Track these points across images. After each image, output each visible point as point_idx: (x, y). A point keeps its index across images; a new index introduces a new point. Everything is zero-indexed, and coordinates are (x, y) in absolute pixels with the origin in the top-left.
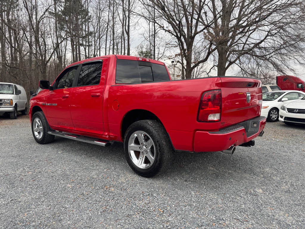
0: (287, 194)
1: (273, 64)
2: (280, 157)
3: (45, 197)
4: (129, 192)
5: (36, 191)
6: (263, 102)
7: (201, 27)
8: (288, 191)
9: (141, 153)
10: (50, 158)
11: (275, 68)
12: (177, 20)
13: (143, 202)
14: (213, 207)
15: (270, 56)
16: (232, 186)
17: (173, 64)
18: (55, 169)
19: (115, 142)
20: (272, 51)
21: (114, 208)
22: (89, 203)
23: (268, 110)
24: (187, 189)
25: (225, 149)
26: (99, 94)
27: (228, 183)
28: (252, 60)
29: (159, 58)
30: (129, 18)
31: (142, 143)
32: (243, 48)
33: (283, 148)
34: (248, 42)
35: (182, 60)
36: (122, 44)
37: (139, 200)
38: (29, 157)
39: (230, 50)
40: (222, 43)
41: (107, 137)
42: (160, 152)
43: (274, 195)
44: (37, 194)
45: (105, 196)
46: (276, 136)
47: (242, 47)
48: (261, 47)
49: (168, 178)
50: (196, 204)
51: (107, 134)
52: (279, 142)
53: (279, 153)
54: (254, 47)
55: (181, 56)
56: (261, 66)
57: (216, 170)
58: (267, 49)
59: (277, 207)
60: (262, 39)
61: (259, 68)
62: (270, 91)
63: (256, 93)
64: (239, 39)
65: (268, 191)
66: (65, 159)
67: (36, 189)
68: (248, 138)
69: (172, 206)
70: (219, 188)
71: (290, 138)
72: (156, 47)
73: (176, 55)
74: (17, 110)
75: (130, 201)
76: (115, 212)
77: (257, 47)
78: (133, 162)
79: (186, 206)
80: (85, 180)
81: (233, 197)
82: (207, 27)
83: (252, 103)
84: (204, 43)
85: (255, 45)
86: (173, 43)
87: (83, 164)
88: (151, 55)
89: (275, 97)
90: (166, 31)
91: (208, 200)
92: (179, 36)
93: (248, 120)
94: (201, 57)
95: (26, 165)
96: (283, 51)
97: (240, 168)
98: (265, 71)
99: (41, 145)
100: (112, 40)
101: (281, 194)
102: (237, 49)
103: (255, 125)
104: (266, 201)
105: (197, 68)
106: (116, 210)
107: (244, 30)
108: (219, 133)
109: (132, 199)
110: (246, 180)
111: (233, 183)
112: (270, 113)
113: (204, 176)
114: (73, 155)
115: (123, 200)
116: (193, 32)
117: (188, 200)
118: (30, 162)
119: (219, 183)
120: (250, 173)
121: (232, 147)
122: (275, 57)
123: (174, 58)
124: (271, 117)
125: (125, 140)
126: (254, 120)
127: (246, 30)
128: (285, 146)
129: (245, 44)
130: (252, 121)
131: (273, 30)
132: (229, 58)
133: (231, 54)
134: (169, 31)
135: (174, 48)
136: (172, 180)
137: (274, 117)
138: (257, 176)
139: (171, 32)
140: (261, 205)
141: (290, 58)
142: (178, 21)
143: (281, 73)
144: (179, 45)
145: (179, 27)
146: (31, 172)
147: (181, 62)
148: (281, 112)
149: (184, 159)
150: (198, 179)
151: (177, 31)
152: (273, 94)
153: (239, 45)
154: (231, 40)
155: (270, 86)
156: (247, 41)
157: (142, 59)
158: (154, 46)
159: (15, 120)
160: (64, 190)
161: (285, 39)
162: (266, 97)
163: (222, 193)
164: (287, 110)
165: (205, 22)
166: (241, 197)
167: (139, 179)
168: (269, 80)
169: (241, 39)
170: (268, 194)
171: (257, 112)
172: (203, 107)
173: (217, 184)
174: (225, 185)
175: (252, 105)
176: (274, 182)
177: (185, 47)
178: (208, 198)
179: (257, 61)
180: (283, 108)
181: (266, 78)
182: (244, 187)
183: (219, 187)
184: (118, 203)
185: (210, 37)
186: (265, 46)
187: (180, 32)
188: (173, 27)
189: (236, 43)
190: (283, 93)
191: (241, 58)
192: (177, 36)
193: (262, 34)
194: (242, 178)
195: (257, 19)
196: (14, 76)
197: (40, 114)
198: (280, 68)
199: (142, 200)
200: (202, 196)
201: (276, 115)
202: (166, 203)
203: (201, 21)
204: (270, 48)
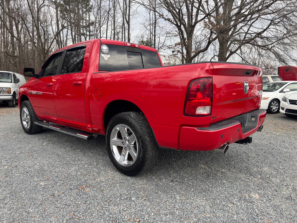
0: (288, 201)
1: (275, 54)
2: (280, 154)
3: (11, 197)
4: (105, 194)
5: (4, 190)
6: (263, 93)
7: (201, 16)
8: (289, 198)
9: (124, 148)
10: (32, 150)
11: (277, 58)
12: (176, 8)
13: (118, 207)
14: (199, 217)
15: (273, 46)
16: (224, 188)
17: (174, 54)
18: (34, 163)
19: (99, 136)
20: (275, 41)
21: (84, 214)
22: (56, 208)
23: (268, 101)
24: (172, 192)
25: (216, 148)
26: (81, 82)
27: (220, 185)
28: (254, 50)
29: (159, 48)
30: (129, 6)
31: (125, 138)
32: (245, 38)
33: (283, 143)
34: (249, 32)
35: (182, 50)
36: (122, 34)
37: (115, 205)
38: (12, 149)
39: (231, 40)
40: (223, 32)
41: (90, 129)
42: (143, 148)
43: (273, 202)
44: (4, 193)
45: (77, 198)
46: (277, 129)
47: (244, 36)
48: (263, 36)
49: (153, 177)
50: (179, 213)
51: (89, 126)
52: (279, 136)
53: (279, 150)
54: (255, 37)
55: (181, 45)
56: (262, 56)
57: (207, 168)
58: (269, 39)
59: (276, 220)
60: (265, 28)
61: (260, 58)
62: (271, 81)
63: (256, 83)
64: (241, 28)
65: (265, 197)
66: (48, 152)
67: (5, 187)
68: (244, 135)
69: (150, 214)
70: (209, 192)
71: (291, 132)
72: (157, 36)
73: (176, 45)
74: (15, 99)
75: (104, 206)
76: (83, 220)
77: (259, 37)
78: (115, 158)
79: (168, 215)
80: (62, 177)
81: (224, 203)
82: (208, 15)
83: (251, 94)
84: (203, 31)
85: (257, 34)
86: (173, 32)
87: (64, 158)
88: (152, 44)
89: (276, 88)
90: (165, 19)
91: (195, 207)
92: (179, 24)
93: (245, 113)
94: (202, 47)
95: (5, 158)
96: (286, 41)
97: (234, 167)
98: (267, 61)
99: (28, 135)
100: (113, 29)
101: (281, 202)
102: (239, 38)
103: (253, 119)
104: (263, 210)
105: (198, 58)
106: (84, 218)
107: (246, 18)
108: (208, 129)
109: (107, 204)
110: (241, 181)
111: (225, 185)
112: (270, 104)
113: (194, 175)
114: (58, 146)
115: (96, 204)
116: (194, 21)
117: (171, 206)
118: (10, 154)
119: (210, 185)
120: (246, 173)
121: (224, 146)
122: (277, 47)
123: (174, 47)
124: (272, 108)
125: (107, 134)
126: (252, 114)
127: (248, 18)
128: (286, 141)
129: (247, 33)
130: (250, 114)
131: (276, 19)
132: (230, 48)
133: (232, 44)
134: (169, 20)
135: (174, 37)
136: (156, 180)
137: (275, 109)
138: (254, 176)
139: (171, 20)
140: (257, 215)
141: (293, 48)
142: (178, 9)
143: (283, 63)
144: (179, 34)
145: (179, 16)
146: (7, 166)
147: (181, 52)
148: (283, 104)
149: (174, 154)
150: (186, 179)
151: (177, 20)
152: (274, 85)
153: (240, 34)
154: (232, 30)
155: (271, 77)
156: (248, 30)
157: (130, 45)
158: (155, 36)
159: (13, 108)
160: (34, 189)
161: (289, 28)
162: (267, 87)
163: (212, 199)
164: (289, 101)
165: (206, 11)
166: (234, 204)
167: (121, 177)
168: (270, 71)
169: (243, 28)
170: (265, 201)
171: (256, 103)
172: (190, 98)
173: (207, 186)
174: (216, 187)
175: (251, 96)
176: (273, 185)
177: (185, 36)
178: (195, 204)
179: (258, 51)
180: (285, 100)
181: (268, 68)
182: (238, 191)
183: (209, 190)
184: (89, 208)
185: (210, 26)
186: (268, 35)
187: (180, 20)
188: (172, 16)
189: (238, 33)
190: (285, 84)
191: (242, 47)
192: (177, 25)
193: (265, 23)
194: (236, 179)
195: (260, 7)
196: (14, 65)
197: (27, 103)
198: (282, 58)
199: (118, 205)
200: (188, 201)
201: (277, 106)
202: (144, 210)
203: (202, 10)
204: (272, 38)
